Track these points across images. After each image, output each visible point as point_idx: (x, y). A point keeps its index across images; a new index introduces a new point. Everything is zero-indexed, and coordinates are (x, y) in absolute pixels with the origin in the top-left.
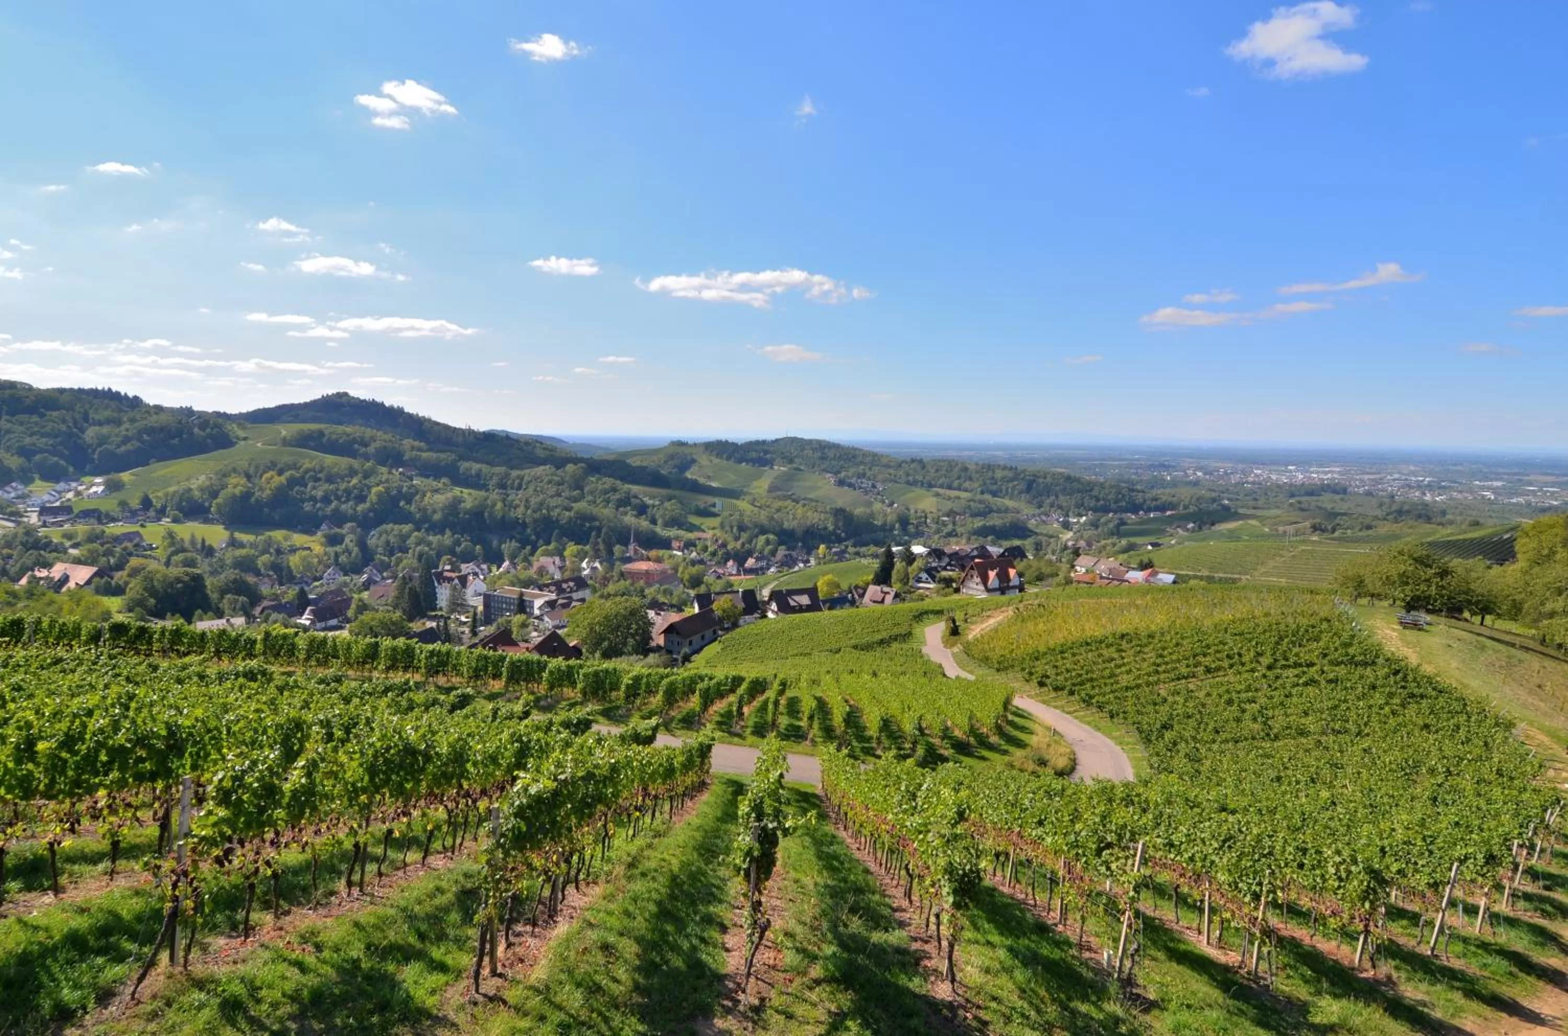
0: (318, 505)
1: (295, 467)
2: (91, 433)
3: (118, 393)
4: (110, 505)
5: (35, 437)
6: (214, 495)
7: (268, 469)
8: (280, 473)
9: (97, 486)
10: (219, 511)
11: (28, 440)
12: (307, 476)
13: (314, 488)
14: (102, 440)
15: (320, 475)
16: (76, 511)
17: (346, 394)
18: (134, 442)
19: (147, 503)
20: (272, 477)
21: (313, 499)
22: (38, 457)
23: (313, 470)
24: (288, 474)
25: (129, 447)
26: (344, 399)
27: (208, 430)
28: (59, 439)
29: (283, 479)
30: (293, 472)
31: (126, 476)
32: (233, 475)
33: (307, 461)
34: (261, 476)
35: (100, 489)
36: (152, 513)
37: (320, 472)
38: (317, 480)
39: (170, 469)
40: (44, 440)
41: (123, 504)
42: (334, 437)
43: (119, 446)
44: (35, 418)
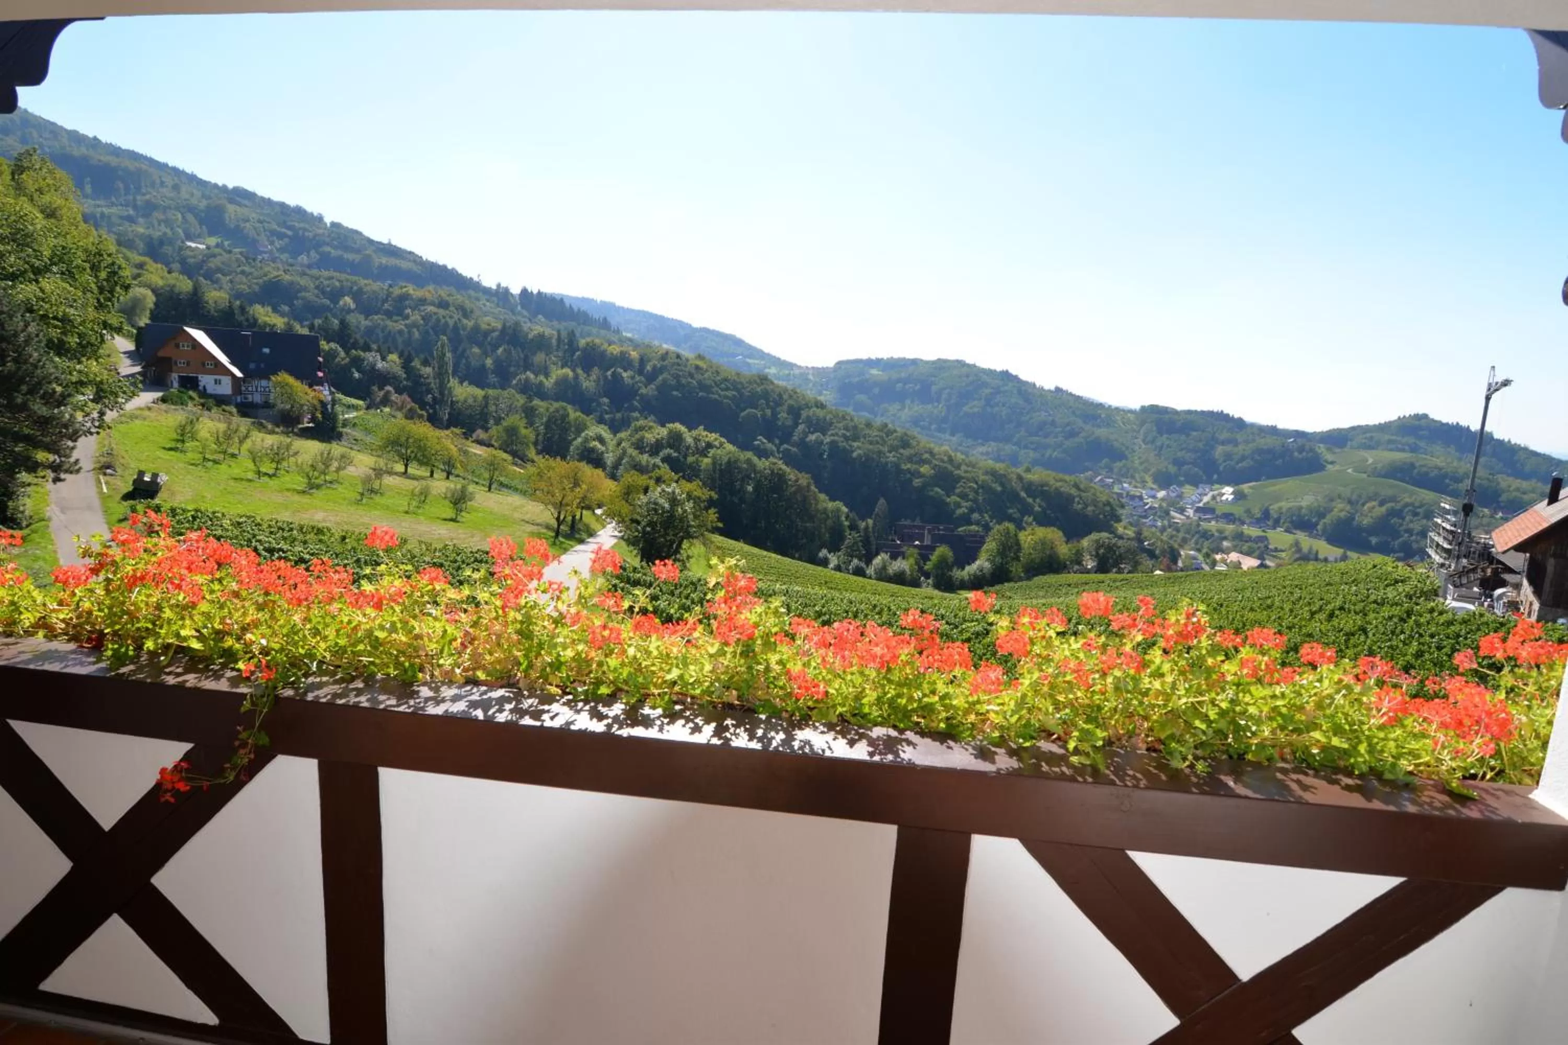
0: (1414, 537)
1: (1393, 499)
2: (1220, 450)
3: (1228, 415)
4: (1238, 511)
5: (1184, 452)
6: (1322, 515)
7: (1370, 499)
8: (1382, 504)
9: (1228, 492)
10: (1324, 530)
11: (1179, 454)
12: (1407, 510)
13: (1411, 521)
14: (1228, 456)
15: (1418, 510)
16: (1217, 512)
17: (1425, 416)
18: (1248, 460)
19: (1266, 514)
20: (1373, 507)
21: (1410, 531)
22: (1186, 467)
23: (1412, 504)
24: (1389, 505)
25: (1244, 464)
26: (1423, 422)
27: (1304, 454)
28: (1199, 454)
29: (1383, 509)
30: (1392, 504)
31: (1246, 487)
32: (1339, 501)
33: (1406, 495)
34: (1363, 505)
35: (1231, 497)
36: (1270, 523)
37: (1419, 507)
38: (1416, 514)
39: (1277, 487)
40: (1189, 454)
41: (1248, 511)
42: (1424, 469)
43: (1237, 463)
44: (1183, 437)
